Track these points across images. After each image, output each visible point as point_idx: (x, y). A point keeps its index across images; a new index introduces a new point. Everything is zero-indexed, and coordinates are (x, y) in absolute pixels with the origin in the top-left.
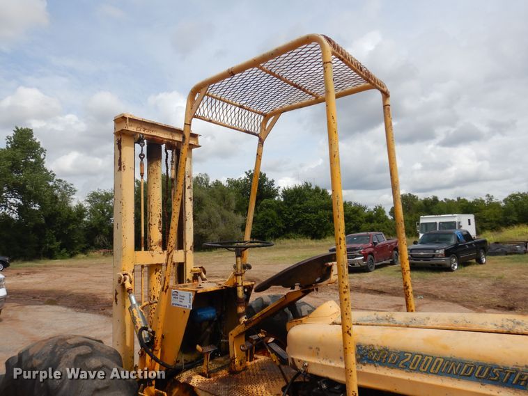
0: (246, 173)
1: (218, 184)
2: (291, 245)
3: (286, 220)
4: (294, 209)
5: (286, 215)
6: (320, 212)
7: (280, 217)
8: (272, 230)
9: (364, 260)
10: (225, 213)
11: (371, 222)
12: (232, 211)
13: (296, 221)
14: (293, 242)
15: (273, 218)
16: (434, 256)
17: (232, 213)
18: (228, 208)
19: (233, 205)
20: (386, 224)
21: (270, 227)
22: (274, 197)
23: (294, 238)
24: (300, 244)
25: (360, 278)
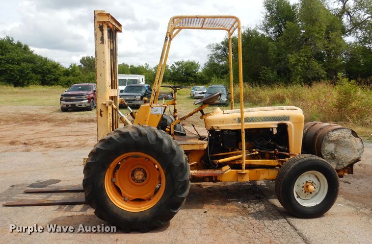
9: (89, 102)
11: (68, 76)
16: (134, 100)
20: (80, 78)
25: (88, 114)
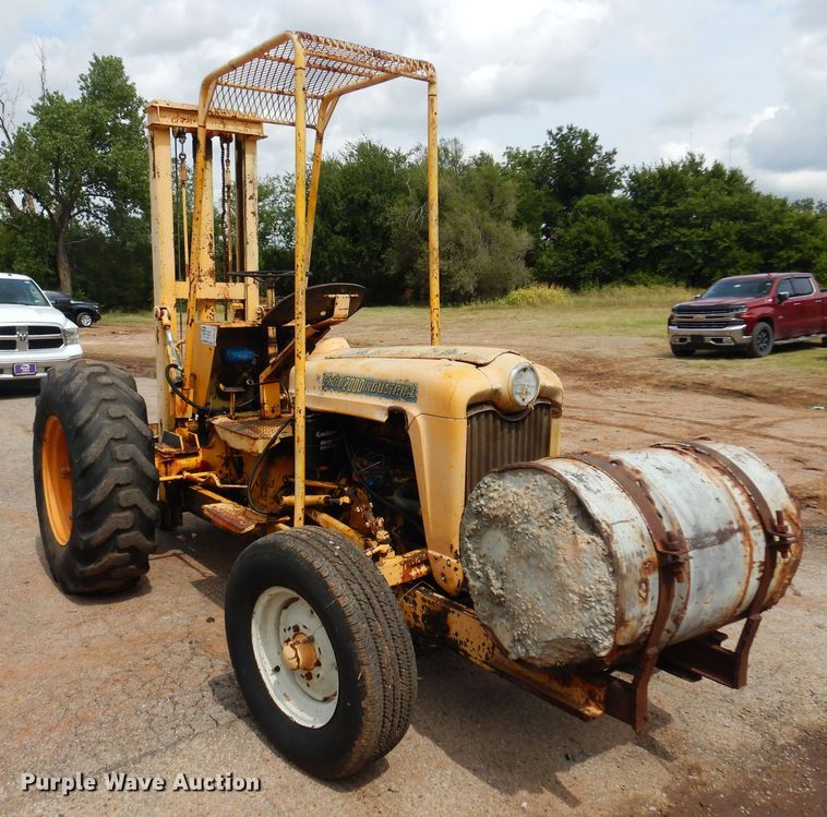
0: (550, 133)
1: (484, 160)
2: (634, 298)
3: (631, 242)
4: (653, 217)
5: (631, 232)
6: (716, 225)
7: (618, 237)
8: (596, 265)
9: (746, 332)
10: (492, 224)
12: (509, 223)
13: (655, 244)
14: (640, 294)
15: (600, 237)
17: (508, 227)
18: (498, 216)
19: (511, 208)
21: (592, 258)
22: (610, 192)
23: (646, 285)
24: (656, 297)
